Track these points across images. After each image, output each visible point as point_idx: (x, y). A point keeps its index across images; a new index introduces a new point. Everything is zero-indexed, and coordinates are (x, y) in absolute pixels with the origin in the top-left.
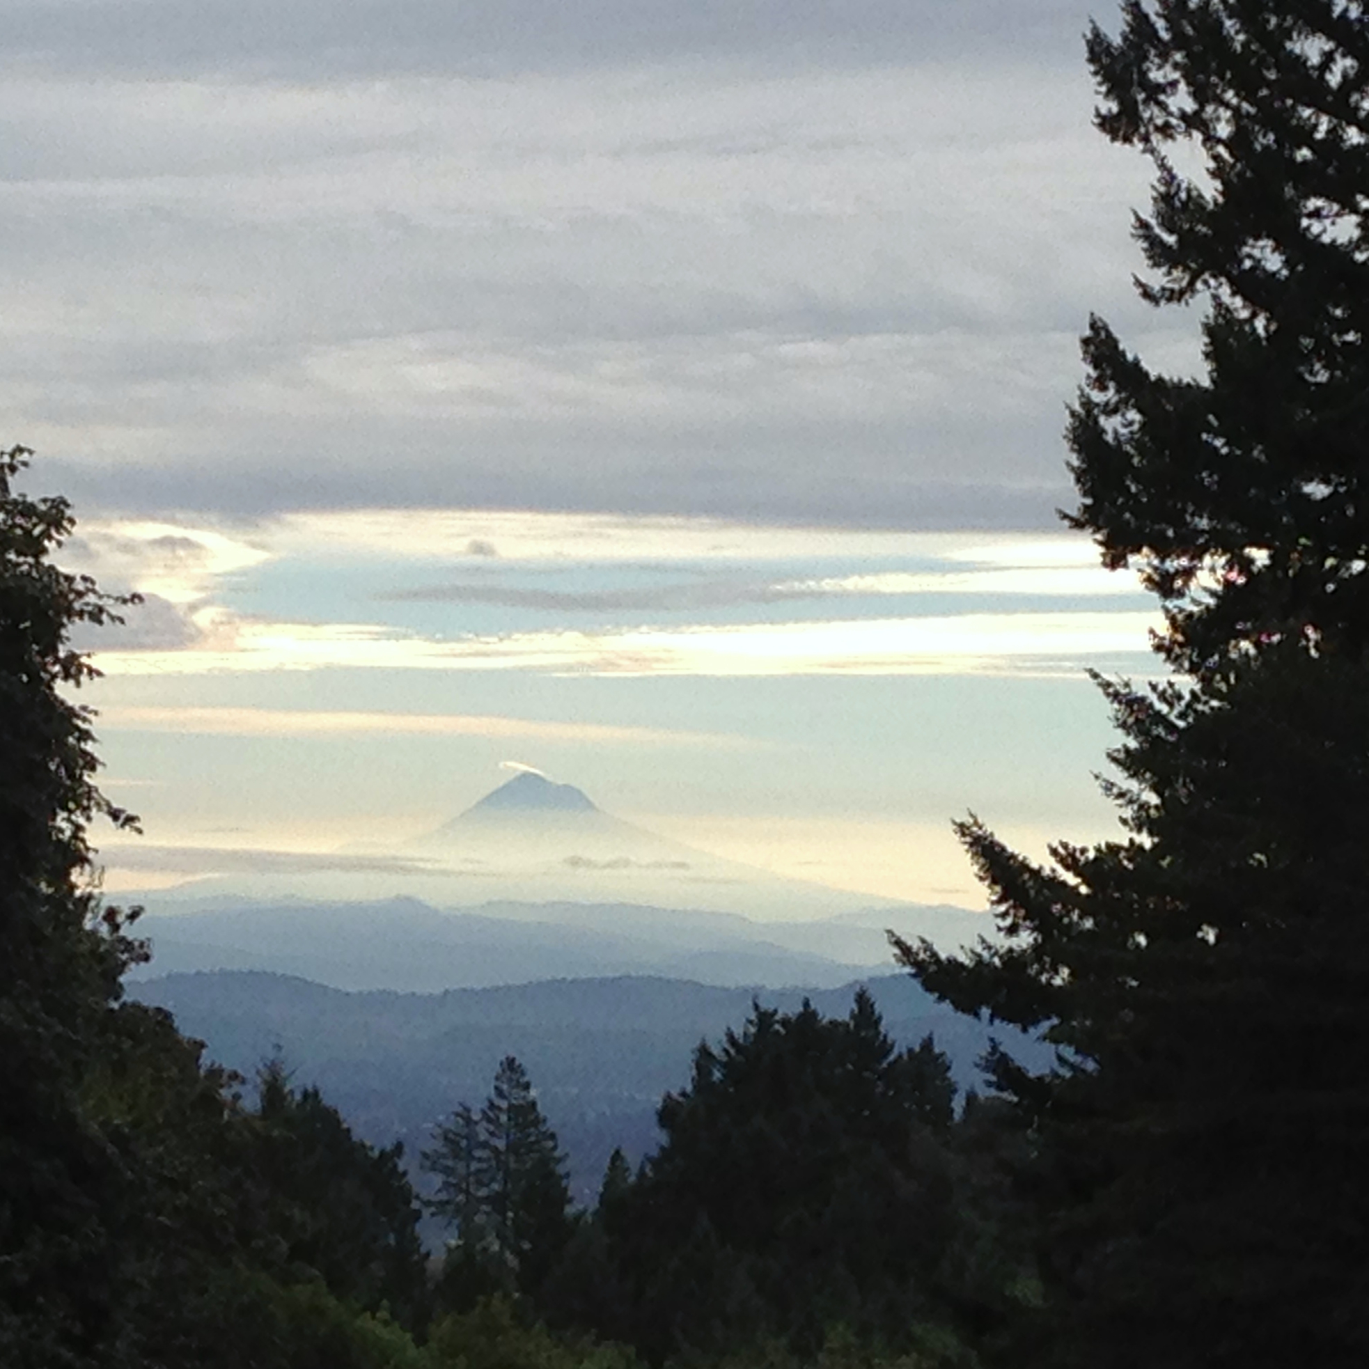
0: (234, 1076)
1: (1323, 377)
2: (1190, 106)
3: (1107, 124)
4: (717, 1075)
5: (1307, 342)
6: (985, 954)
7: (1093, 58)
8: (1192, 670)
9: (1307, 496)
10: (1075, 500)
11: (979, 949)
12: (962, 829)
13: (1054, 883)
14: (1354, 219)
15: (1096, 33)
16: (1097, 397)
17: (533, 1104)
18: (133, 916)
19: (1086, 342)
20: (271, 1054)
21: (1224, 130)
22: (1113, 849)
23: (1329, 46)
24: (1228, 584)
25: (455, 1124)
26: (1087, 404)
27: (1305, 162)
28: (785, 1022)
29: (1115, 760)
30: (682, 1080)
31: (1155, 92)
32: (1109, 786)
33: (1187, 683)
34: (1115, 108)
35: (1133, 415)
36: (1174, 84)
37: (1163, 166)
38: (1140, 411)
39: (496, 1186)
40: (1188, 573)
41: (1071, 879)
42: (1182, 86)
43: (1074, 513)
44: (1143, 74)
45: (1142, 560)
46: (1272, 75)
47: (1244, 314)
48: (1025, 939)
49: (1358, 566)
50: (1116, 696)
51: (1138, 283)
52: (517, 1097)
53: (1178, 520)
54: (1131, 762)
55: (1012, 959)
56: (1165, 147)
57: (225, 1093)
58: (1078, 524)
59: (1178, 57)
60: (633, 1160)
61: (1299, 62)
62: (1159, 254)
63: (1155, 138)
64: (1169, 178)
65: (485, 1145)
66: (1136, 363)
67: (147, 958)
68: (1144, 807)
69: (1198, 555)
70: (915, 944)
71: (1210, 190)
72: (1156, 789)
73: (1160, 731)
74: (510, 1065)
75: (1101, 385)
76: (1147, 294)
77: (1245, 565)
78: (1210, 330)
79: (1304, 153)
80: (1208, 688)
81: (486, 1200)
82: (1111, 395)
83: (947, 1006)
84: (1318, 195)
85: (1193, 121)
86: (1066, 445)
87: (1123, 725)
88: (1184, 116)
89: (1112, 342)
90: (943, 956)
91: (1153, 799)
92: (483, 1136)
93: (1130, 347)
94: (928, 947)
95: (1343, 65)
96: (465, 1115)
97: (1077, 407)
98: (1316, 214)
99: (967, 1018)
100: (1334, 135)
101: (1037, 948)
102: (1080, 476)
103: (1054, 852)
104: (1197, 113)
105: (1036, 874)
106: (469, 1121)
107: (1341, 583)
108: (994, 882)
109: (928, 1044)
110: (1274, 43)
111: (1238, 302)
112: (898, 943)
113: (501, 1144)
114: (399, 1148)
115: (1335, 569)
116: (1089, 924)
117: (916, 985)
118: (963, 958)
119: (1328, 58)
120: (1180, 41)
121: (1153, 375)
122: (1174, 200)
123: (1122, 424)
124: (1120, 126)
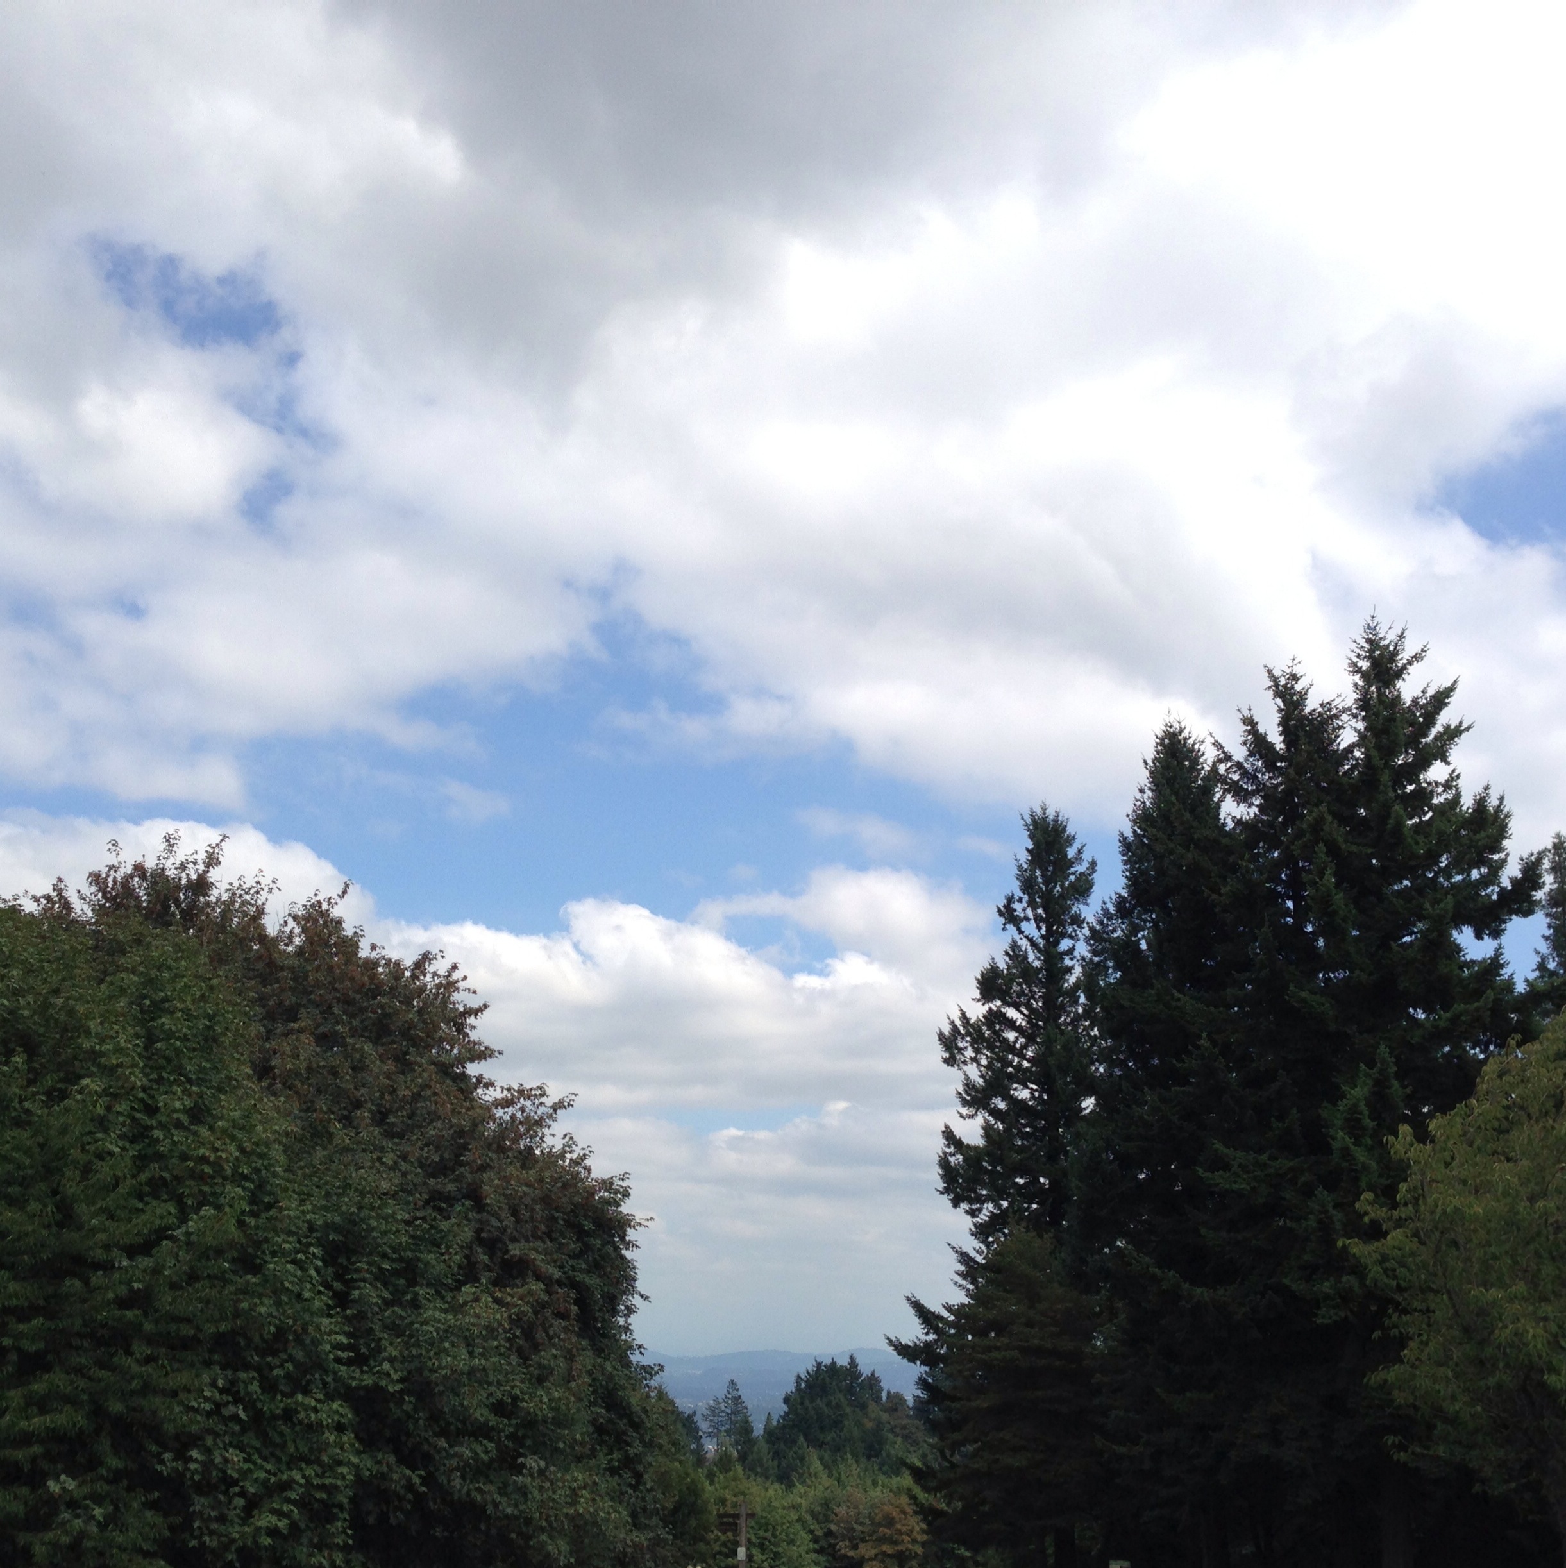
2: (973, 1055)
3: (946, 1061)
4: (803, 1385)
5: (1015, 1131)
6: (918, 1342)
7: (940, 1040)
8: (983, 1242)
9: (1017, 1184)
10: (941, 1185)
11: (916, 1340)
12: (908, 1299)
13: (942, 1317)
15: (941, 1032)
16: (948, 1150)
17: (740, 1397)
19: (943, 1132)
21: (984, 1062)
23: (1017, 1035)
24: (993, 1213)
26: (945, 1153)
27: (1011, 1073)
29: (959, 1274)
31: (960, 1050)
32: (956, 1283)
33: (982, 1247)
34: (948, 1055)
35: (960, 1157)
36: (966, 1048)
37: (965, 1074)
38: (961, 1154)
39: (728, 1426)
40: (980, 1210)
41: (948, 1315)
42: (970, 1048)
43: (941, 1189)
44: (956, 1045)
45: (964, 1206)
46: (998, 1044)
47: (994, 1122)
48: (931, 1337)
49: (1034, 1206)
50: (957, 1252)
51: (959, 1113)
52: (735, 1394)
53: (975, 1192)
54: (963, 1275)
55: (927, 1345)
56: (965, 1068)
58: (942, 1193)
59: (968, 1038)
61: (1006, 1040)
62: (965, 1103)
63: (961, 1065)
64: (967, 1078)
66: (960, 1139)
68: (968, 1290)
69: (983, 1203)
70: (894, 1339)
71: (981, 1081)
72: (972, 1283)
73: (973, 1264)
74: (732, 1382)
75: (948, 1146)
76: (962, 1116)
77: (999, 1206)
78: (983, 1128)
79: (1010, 1069)
80: (989, 1249)
81: (725, 1431)
82: (952, 1149)
83: (905, 1360)
84: (1016, 1083)
85: (974, 1060)
86: (937, 1167)
87: (960, 1262)
88: (971, 1058)
89: (951, 1132)
90: (903, 1343)
91: (971, 1287)
93: (958, 1133)
94: (898, 1339)
95: (1022, 1040)
97: (941, 1154)
98: (1015, 1089)
100: (1020, 1063)
101: (935, 1340)
102: (943, 1176)
104: (975, 1057)
105: (935, 1313)
107: (1030, 1212)
108: (920, 1317)
110: (997, 1033)
111: (990, 1118)
112: (888, 1338)
113: (730, 1411)
115: (1028, 1207)
116: (953, 1331)
117: (895, 1353)
118: (911, 1343)
119: (1017, 1039)
120: (968, 1034)
121: (965, 1143)
122: (969, 1085)
123: (956, 1160)
124: (950, 1061)
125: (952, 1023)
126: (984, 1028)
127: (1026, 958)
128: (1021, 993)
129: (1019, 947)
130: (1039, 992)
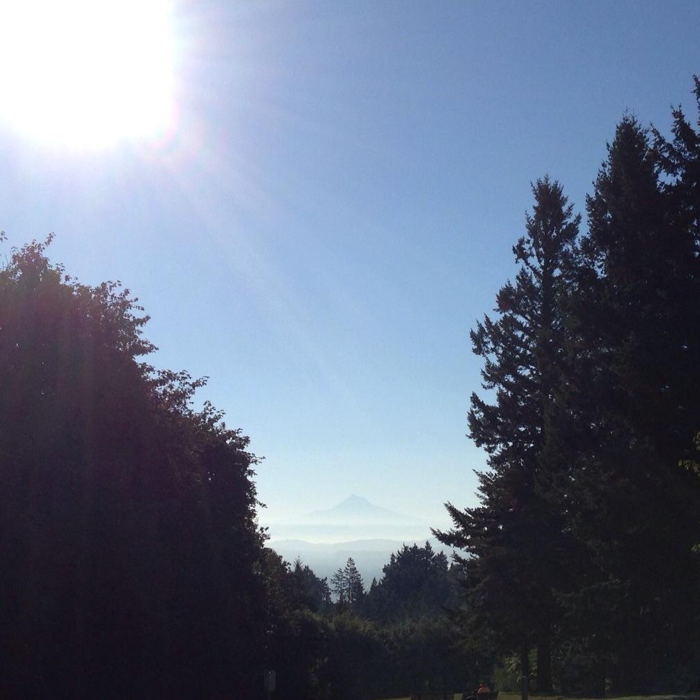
0: (289, 563)
1: (523, 404)
2: (493, 347)
3: (475, 351)
4: (396, 561)
5: (519, 397)
6: (452, 532)
7: (471, 336)
8: (496, 469)
9: (520, 430)
10: (469, 432)
11: (450, 531)
12: (446, 505)
13: (466, 516)
14: (529, 370)
15: (472, 331)
16: (474, 410)
17: (355, 568)
18: (267, 529)
19: (471, 398)
20: (297, 558)
21: (501, 351)
22: (479, 509)
23: (523, 333)
24: (503, 450)
25: (337, 573)
26: (472, 411)
27: (518, 358)
28: (410, 549)
29: (479, 489)
30: (388, 562)
31: (485, 344)
32: (478, 495)
33: (494, 472)
34: (476, 347)
35: (482, 414)
36: (489, 342)
37: (487, 359)
38: (483, 412)
39: (348, 586)
40: (495, 448)
41: (469, 515)
42: (491, 342)
43: (469, 435)
44: (482, 340)
45: (485, 446)
46: (510, 340)
47: (505, 391)
48: (461, 529)
49: (532, 445)
50: (479, 475)
51: (482, 385)
52: (352, 567)
53: (492, 437)
54: (482, 489)
55: (457, 533)
56: (488, 355)
57: (287, 567)
58: (470, 437)
59: (490, 336)
60: (378, 580)
61: (517, 336)
62: (486, 378)
63: (485, 353)
64: (489, 362)
65: (345, 577)
66: (483, 402)
67: (269, 538)
68: (486, 499)
69: (496, 443)
70: (436, 531)
71: (498, 364)
72: (488, 495)
73: (489, 482)
74: (350, 559)
75: (475, 407)
76: (484, 387)
77: (507, 446)
78: (498, 395)
79: (517, 356)
80: (499, 474)
81: (346, 589)
82: (477, 409)
83: (444, 544)
84: (521, 365)
85: (493, 350)
86: (467, 421)
87: (481, 481)
88: (492, 349)
89: (477, 398)
90: (442, 533)
91: (488, 497)
92: (344, 575)
93: (481, 398)
94: (439, 531)
96: (340, 571)
97: (470, 412)
98: (521, 369)
99: (448, 546)
100: (525, 352)
101: (463, 531)
102: (471, 427)
103: (466, 510)
105: (463, 514)
106: (341, 572)
107: (528, 449)
108: (453, 516)
109: (442, 553)
110: (511, 333)
111: (504, 389)
112: (433, 530)
113: (349, 577)
114: (326, 579)
115: (527, 446)
116: (474, 525)
117: (437, 539)
118: (447, 533)
119: (523, 336)
120: (490, 332)
121: (486, 405)
122: (489, 366)
123: (480, 415)
124: (478, 351)
125: (480, 325)
126: (501, 329)
127: (530, 281)
128: (526, 305)
129: (526, 274)
130: (538, 305)
